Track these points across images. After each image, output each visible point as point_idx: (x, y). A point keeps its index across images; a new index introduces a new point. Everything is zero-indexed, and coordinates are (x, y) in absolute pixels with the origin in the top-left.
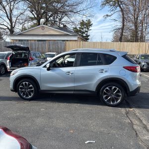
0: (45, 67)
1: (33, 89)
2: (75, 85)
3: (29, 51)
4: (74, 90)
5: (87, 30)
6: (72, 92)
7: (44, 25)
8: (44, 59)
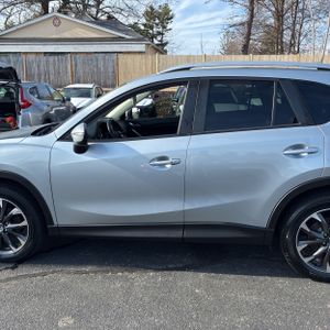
0: (66, 137)
1: (25, 223)
3: (18, 81)
4: (184, 227)
5: (160, 30)
7: (59, 14)
8: (64, 101)
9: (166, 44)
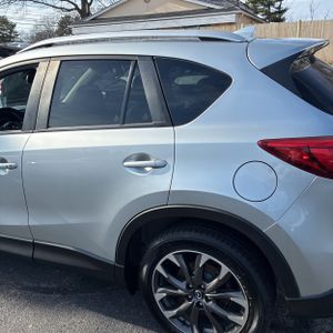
2: (33, 222)
6: (27, 252)
9: (285, 11)
